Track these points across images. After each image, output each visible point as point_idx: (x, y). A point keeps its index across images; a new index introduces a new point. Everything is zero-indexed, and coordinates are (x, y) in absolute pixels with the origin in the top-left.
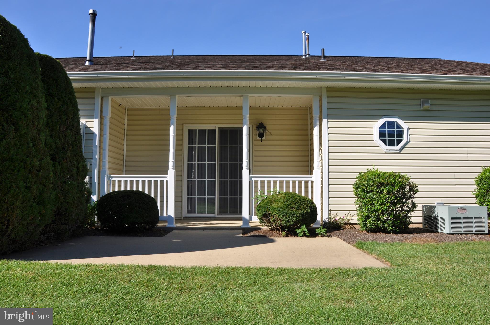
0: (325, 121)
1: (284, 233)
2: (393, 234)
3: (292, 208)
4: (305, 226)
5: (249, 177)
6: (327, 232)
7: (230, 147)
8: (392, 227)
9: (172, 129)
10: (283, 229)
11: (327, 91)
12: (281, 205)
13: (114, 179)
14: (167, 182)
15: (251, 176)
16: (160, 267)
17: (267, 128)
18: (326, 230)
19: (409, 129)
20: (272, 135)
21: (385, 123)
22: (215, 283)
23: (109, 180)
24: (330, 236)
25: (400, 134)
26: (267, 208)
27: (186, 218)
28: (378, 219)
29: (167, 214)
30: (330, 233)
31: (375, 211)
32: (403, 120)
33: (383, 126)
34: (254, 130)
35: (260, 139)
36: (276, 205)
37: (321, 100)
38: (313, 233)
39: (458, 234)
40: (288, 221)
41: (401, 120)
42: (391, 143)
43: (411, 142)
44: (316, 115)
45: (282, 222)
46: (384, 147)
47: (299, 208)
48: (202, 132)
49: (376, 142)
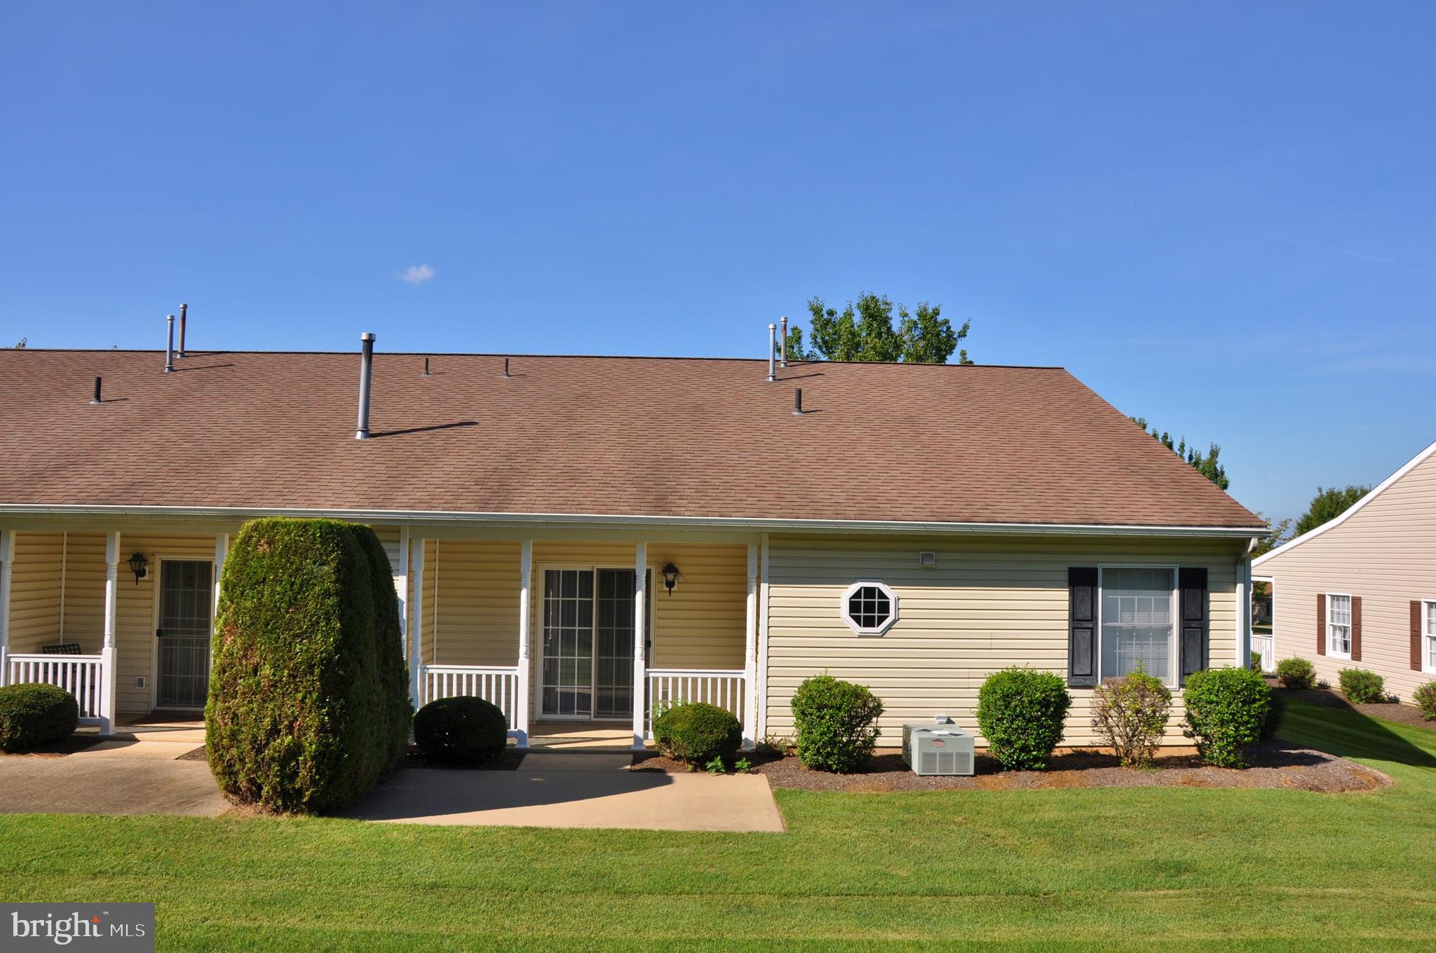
0: (764, 586)
1: (690, 767)
2: (840, 773)
3: (702, 732)
4: (719, 757)
5: (645, 671)
6: (749, 767)
7: (616, 630)
8: (838, 765)
9: (524, 595)
10: (689, 760)
11: (770, 538)
12: (687, 726)
13: (431, 671)
14: (517, 677)
15: (647, 670)
16: (536, 829)
17: (680, 571)
18: (750, 763)
19: (899, 599)
20: (688, 583)
21: (859, 591)
22: (593, 847)
23: (423, 674)
24: (757, 772)
25: (885, 607)
26: (668, 729)
27: (542, 721)
28: (818, 752)
29: (516, 727)
30: (758, 767)
31: (813, 742)
32: (888, 585)
33: (857, 595)
34: (659, 573)
35: (668, 589)
36: (679, 727)
37: (760, 548)
38: (730, 768)
39: (931, 776)
40: (695, 751)
41: (886, 586)
42: (869, 622)
43: (901, 620)
44: (752, 574)
45: (688, 752)
46: (857, 629)
47: (711, 732)
48: (569, 575)
49: (845, 621)
